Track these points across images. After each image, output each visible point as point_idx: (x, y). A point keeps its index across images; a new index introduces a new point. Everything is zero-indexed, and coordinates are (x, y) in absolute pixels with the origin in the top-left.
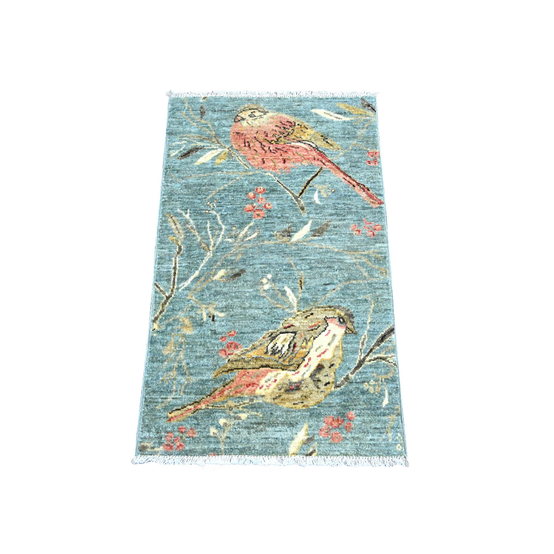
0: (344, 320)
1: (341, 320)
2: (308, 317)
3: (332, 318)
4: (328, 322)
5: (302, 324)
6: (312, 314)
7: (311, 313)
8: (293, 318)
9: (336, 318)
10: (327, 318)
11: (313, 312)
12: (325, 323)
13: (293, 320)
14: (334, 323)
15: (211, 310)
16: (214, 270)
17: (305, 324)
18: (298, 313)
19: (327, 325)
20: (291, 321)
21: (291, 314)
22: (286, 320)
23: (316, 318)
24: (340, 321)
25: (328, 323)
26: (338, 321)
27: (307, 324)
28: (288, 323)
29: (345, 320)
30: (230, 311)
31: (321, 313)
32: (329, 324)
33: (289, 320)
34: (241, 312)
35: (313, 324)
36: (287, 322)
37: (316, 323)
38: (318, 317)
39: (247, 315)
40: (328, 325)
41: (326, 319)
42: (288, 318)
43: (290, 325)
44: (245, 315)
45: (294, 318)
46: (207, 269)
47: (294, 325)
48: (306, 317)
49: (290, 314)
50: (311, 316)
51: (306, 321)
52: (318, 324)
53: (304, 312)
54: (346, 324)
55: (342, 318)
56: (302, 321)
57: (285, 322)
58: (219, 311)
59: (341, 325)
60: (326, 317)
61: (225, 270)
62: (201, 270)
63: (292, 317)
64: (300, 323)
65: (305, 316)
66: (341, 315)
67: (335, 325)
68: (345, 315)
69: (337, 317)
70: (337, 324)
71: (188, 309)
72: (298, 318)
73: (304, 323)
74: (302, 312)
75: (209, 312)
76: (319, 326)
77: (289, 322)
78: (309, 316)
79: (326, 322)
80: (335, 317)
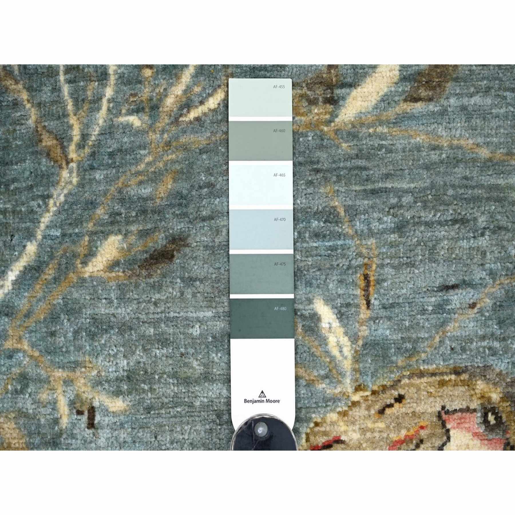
0: (498, 418)
1: (491, 418)
2: (388, 411)
3: (461, 410)
4: (448, 426)
5: (369, 435)
6: (400, 399)
7: (396, 393)
8: (339, 413)
9: (475, 410)
10: (447, 412)
11: (402, 392)
12: (439, 431)
13: (342, 424)
14: (468, 430)
15: (83, 389)
16: (87, 238)
17: (377, 435)
18: (356, 398)
19: (445, 438)
20: (333, 423)
21: (335, 399)
22: (319, 420)
23: (414, 413)
24: (486, 421)
25: (448, 431)
26: (480, 420)
27: (385, 435)
28: (325, 434)
29: (504, 419)
30: (144, 391)
31: (430, 394)
32: (452, 433)
33: (328, 420)
34: (176, 395)
35: (403, 433)
36: (322, 429)
37: (412, 432)
38: (420, 409)
39: (197, 404)
40: (449, 438)
41: (444, 416)
42: (325, 415)
43: (331, 438)
44: (191, 405)
45: (344, 414)
46: (64, 235)
47: (343, 438)
48: (382, 412)
49: (329, 400)
50: (397, 405)
51: (381, 425)
52: (417, 432)
53: (374, 393)
54: (505, 432)
55: (493, 410)
56: (370, 425)
57: (317, 429)
58: (108, 392)
59: (491, 437)
60: (443, 408)
61: (120, 237)
62: (44, 237)
63: (339, 409)
64: (363, 431)
65: (378, 407)
66: (489, 399)
67: (469, 436)
68: (503, 400)
69: (479, 408)
70: (476, 434)
71: (9, 387)
72: (358, 413)
73: (372, 431)
74: (368, 393)
75: (78, 396)
76: (422, 441)
77: (328, 429)
78: (391, 406)
79: (444, 425)
80: (472, 407)
